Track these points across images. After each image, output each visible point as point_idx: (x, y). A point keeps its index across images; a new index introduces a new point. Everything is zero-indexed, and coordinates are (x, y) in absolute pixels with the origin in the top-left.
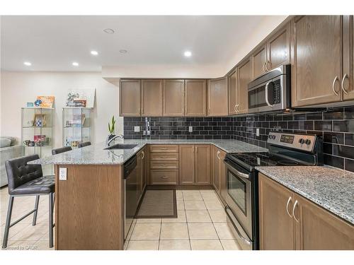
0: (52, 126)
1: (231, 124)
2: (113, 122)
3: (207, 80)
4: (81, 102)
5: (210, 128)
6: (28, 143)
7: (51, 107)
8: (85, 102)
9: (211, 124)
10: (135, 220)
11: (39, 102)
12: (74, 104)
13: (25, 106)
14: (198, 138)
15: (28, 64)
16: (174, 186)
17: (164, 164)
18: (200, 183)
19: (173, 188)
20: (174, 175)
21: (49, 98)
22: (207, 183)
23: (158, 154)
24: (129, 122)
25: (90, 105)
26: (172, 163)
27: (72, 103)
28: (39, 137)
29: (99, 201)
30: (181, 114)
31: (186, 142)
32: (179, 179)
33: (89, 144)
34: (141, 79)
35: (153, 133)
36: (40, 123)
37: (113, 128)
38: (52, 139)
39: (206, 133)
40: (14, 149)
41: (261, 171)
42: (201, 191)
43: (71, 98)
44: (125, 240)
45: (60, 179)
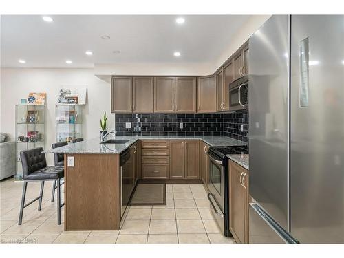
0: (44, 123)
1: (221, 120)
2: (105, 119)
3: (197, 77)
4: (73, 98)
5: (201, 125)
6: (22, 139)
7: (43, 104)
8: (77, 98)
9: (201, 120)
10: (128, 207)
11: (32, 99)
12: (67, 101)
13: (19, 103)
14: (188, 134)
15: (22, 61)
16: (164, 180)
17: (155, 158)
18: (189, 177)
19: (163, 182)
20: (164, 169)
21: (41, 94)
22: (196, 177)
23: (150, 150)
24: (121, 118)
25: (82, 101)
26: (163, 158)
27: (64, 100)
28: (32, 133)
29: (100, 184)
30: (172, 111)
31: (176, 138)
32: (169, 173)
33: (81, 140)
34: (132, 76)
35: (143, 129)
36: (34, 119)
37: (105, 124)
38: (45, 136)
39: (196, 129)
40: (8, 145)
41: (231, 157)
42: (191, 185)
43: (63, 94)
44: (121, 218)
45: (69, 166)
